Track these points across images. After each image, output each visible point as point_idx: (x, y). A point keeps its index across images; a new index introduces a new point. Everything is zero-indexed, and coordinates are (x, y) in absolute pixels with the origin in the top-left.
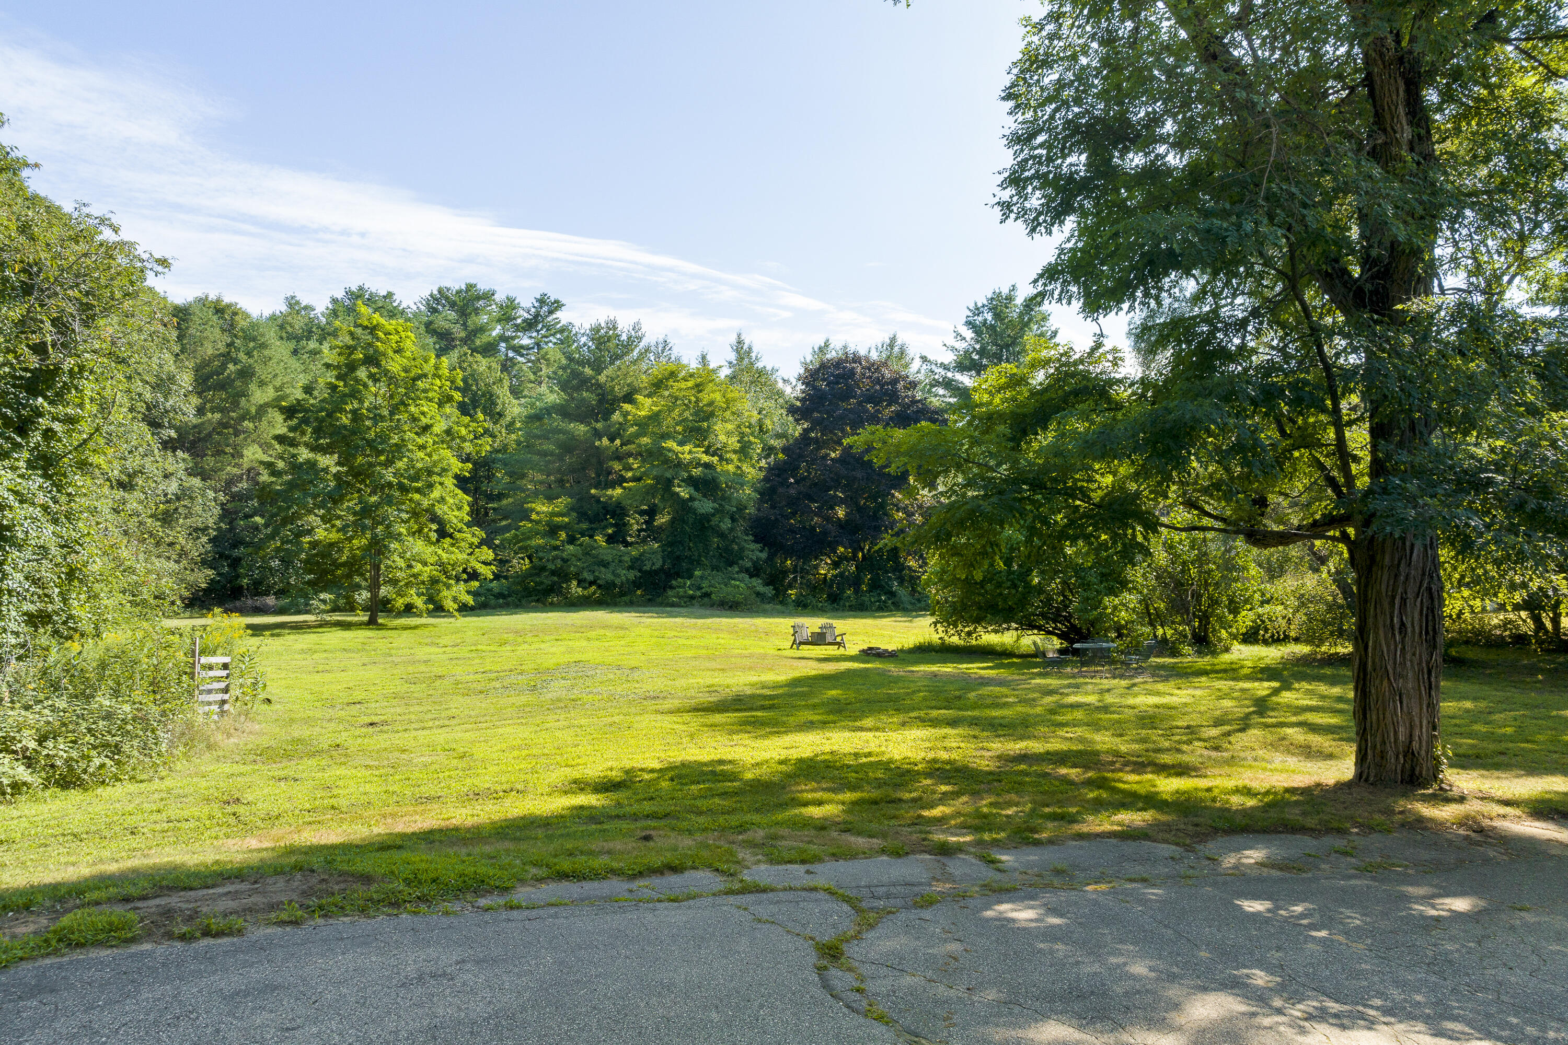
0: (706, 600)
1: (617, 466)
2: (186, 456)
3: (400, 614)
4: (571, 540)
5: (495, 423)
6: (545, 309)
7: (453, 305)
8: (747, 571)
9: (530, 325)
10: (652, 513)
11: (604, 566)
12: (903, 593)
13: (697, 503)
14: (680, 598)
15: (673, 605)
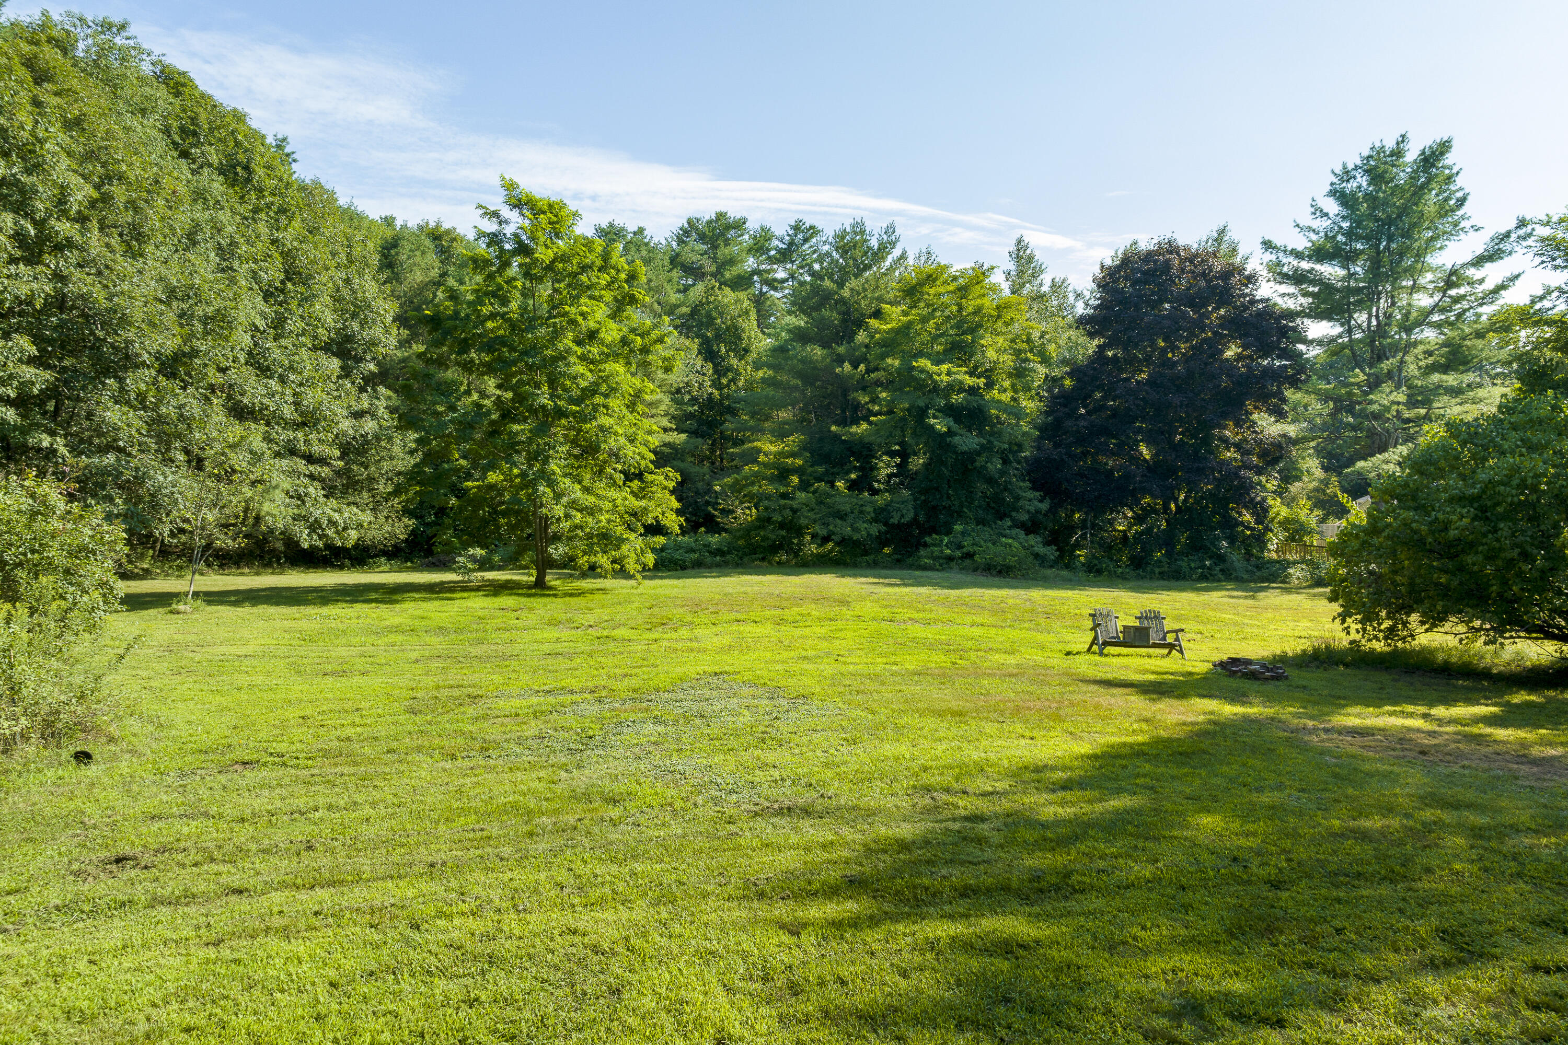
0: (968, 562)
1: (864, 399)
2: (389, 393)
3: (584, 576)
4: (804, 486)
5: (740, 360)
6: (800, 236)
7: (702, 237)
8: (1022, 526)
9: (785, 256)
10: (904, 454)
11: (841, 518)
12: (1236, 558)
13: (957, 438)
14: (935, 558)
15: (925, 568)
